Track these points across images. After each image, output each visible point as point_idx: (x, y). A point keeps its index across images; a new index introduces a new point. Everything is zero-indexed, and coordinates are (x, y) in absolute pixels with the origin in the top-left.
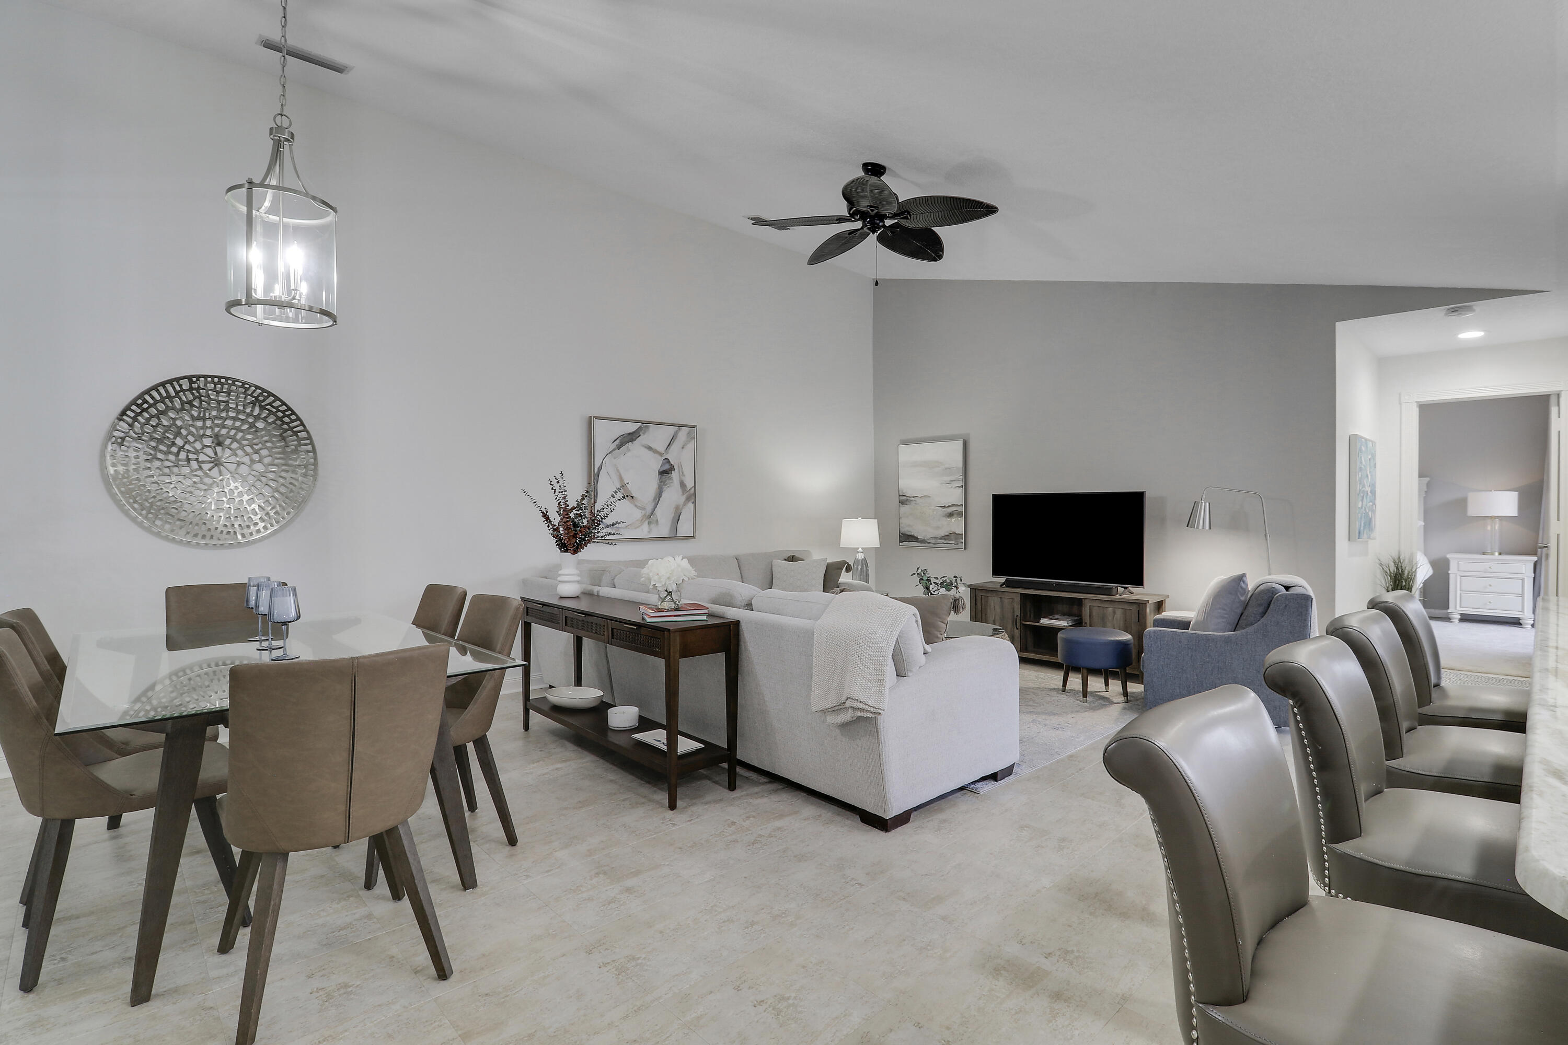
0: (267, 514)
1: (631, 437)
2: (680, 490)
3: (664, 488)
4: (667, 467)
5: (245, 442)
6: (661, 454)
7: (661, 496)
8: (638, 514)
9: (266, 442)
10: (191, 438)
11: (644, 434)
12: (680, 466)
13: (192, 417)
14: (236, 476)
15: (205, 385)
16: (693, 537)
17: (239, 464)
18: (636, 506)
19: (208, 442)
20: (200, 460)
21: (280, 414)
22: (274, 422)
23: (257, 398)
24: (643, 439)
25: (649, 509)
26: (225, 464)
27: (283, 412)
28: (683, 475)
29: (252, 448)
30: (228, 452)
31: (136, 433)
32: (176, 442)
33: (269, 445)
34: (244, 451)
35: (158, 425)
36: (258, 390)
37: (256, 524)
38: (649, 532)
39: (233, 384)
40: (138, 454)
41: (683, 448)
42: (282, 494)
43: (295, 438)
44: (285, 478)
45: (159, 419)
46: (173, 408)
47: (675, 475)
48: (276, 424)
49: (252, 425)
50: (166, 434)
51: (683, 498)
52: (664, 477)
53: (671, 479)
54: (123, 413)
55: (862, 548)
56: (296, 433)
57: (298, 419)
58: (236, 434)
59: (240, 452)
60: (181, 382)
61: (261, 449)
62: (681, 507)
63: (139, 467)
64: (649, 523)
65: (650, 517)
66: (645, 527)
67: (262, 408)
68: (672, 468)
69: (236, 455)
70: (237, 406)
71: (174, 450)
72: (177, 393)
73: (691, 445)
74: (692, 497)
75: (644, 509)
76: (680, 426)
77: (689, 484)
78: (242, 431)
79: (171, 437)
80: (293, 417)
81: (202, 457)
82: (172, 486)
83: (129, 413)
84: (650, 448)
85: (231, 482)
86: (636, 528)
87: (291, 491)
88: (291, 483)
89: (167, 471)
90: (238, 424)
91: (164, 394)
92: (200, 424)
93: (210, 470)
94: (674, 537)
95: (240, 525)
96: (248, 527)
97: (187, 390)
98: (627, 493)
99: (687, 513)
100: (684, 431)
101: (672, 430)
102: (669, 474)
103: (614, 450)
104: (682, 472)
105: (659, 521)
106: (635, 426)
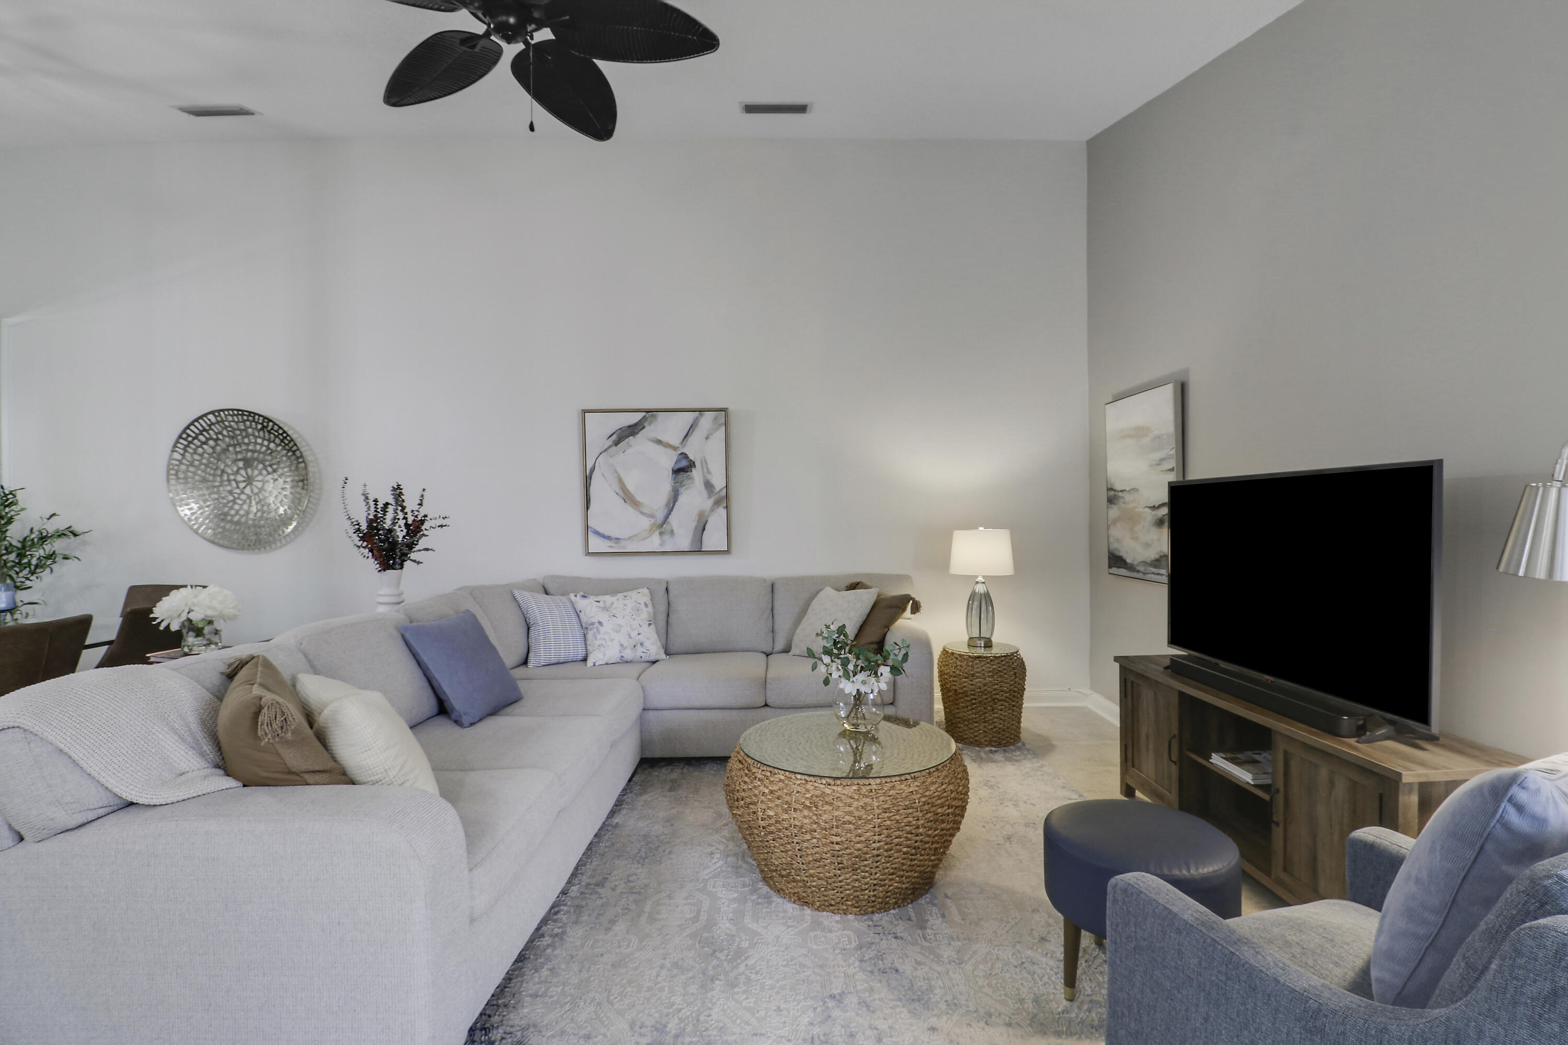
1: (633, 430)
2: (705, 493)
3: (682, 490)
4: (684, 463)
5: (265, 464)
6: (675, 448)
7: (677, 501)
8: (646, 523)
9: (280, 462)
10: (228, 462)
11: (650, 424)
12: (704, 462)
13: (225, 444)
14: (264, 491)
15: (227, 418)
16: (728, 552)
17: (264, 482)
18: (642, 513)
19: (239, 465)
20: (236, 480)
21: (279, 437)
22: (278, 444)
23: (262, 424)
24: (649, 431)
25: (660, 516)
26: (253, 483)
28: (709, 472)
33: (282, 464)
34: (266, 471)
36: (261, 417)
38: (661, 545)
41: (707, 438)
43: (293, 457)
46: (211, 439)
47: (696, 473)
49: (268, 449)
51: (709, 503)
52: (680, 476)
53: (691, 478)
55: (984, 577)
58: (258, 456)
61: (277, 469)
62: (707, 513)
64: (661, 534)
65: (662, 526)
66: (656, 538)
67: (268, 433)
68: (692, 465)
69: (262, 474)
70: (254, 433)
71: (218, 473)
73: (721, 433)
74: (724, 500)
75: (651, 516)
76: (701, 411)
77: (719, 483)
78: (261, 454)
79: (215, 462)
84: (659, 442)
86: (642, 540)
92: (231, 449)
93: (244, 488)
94: (697, 550)
97: (217, 423)
98: (628, 498)
99: (717, 520)
100: (709, 416)
101: (691, 416)
102: (687, 472)
103: (610, 447)
104: (707, 469)
105: (675, 531)
106: (638, 417)
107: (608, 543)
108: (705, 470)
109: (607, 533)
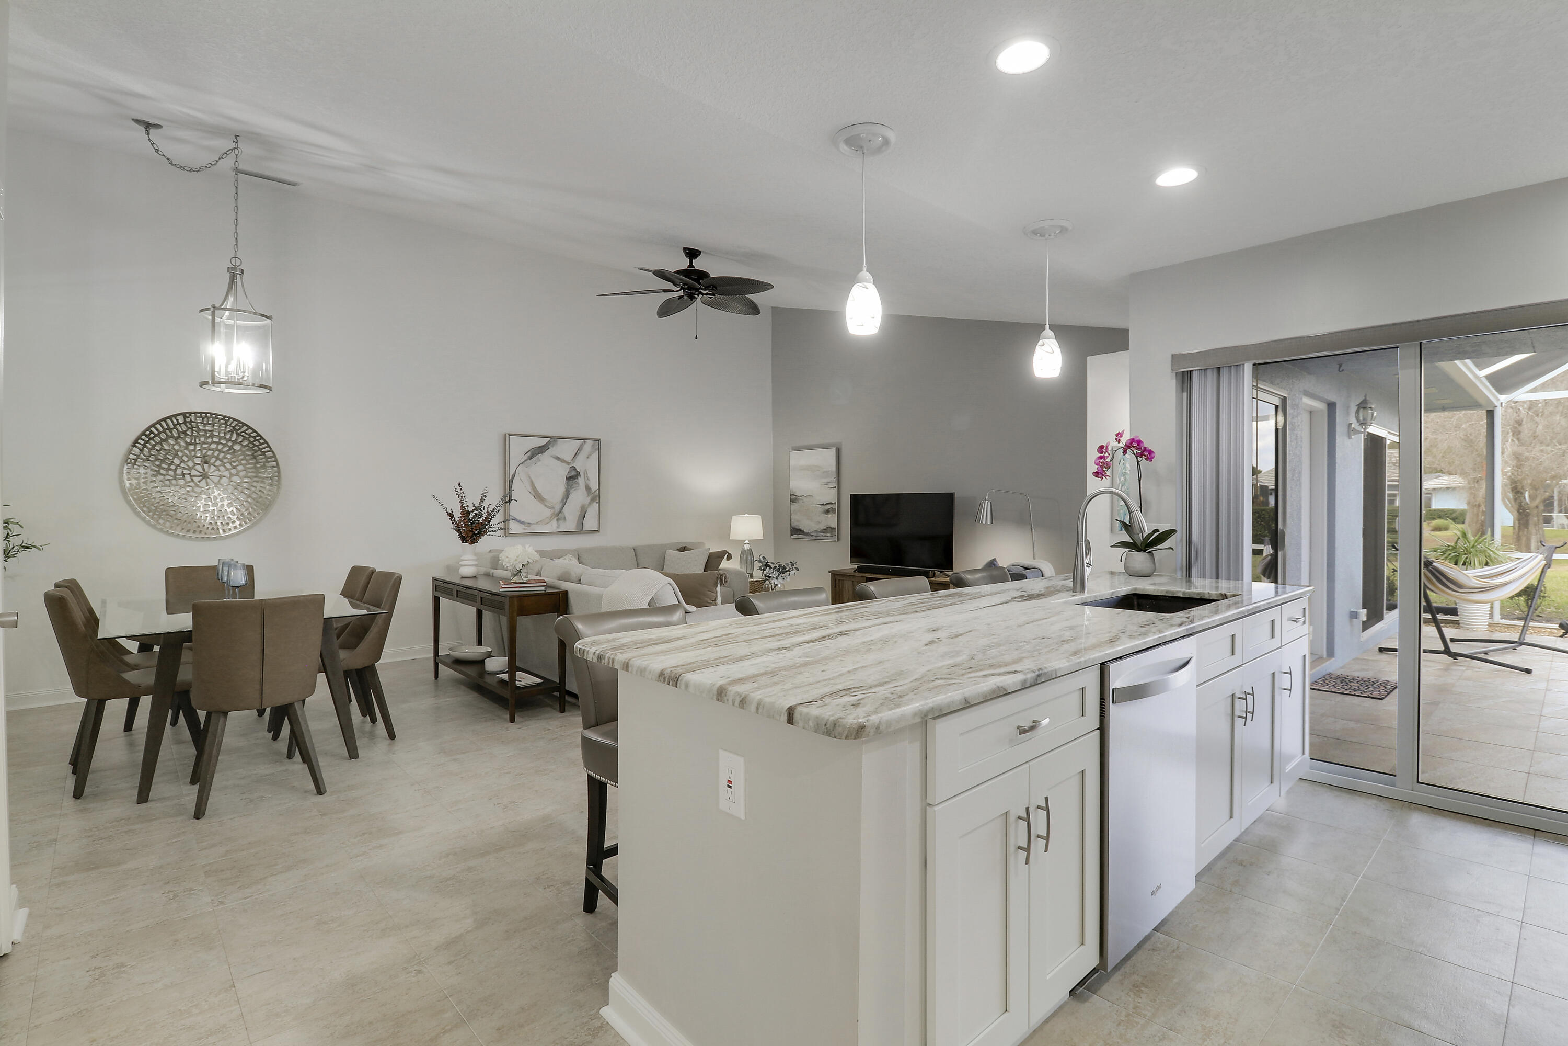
0: (242, 514)
1: (541, 450)
2: (585, 493)
3: (571, 491)
4: (573, 473)
5: (225, 461)
6: (568, 463)
7: (568, 498)
8: (548, 513)
9: (242, 460)
10: (185, 459)
11: (553, 446)
12: (586, 473)
13: (186, 442)
14: (219, 486)
15: (196, 419)
16: (598, 531)
17: (221, 477)
18: (546, 506)
19: (198, 461)
20: (192, 474)
21: (252, 439)
22: (247, 445)
23: (234, 427)
24: (551, 451)
25: (558, 508)
26: (210, 477)
27: (254, 437)
28: (588, 479)
29: (231, 465)
30: (213, 468)
31: (145, 456)
32: (174, 462)
33: (243, 462)
34: (225, 467)
35: (161, 449)
36: (235, 422)
37: (234, 522)
38: (557, 527)
39: (217, 418)
40: (146, 471)
41: (588, 458)
42: (253, 499)
43: (263, 456)
44: (255, 487)
45: (162, 445)
47: (581, 480)
48: (248, 446)
49: (231, 448)
50: (167, 456)
51: (589, 499)
53: (577, 483)
54: (136, 441)
55: (748, 541)
56: (264, 453)
57: (266, 442)
58: (219, 455)
59: (222, 468)
60: (178, 417)
61: (238, 465)
62: (587, 506)
63: (147, 481)
64: (558, 520)
65: (559, 515)
66: (554, 522)
67: (238, 435)
68: (578, 474)
69: (219, 470)
70: (219, 434)
71: (173, 467)
72: (175, 425)
73: (596, 455)
74: (596, 498)
75: (553, 508)
76: (585, 439)
77: (594, 487)
78: (223, 452)
79: (171, 458)
80: (262, 441)
81: (194, 472)
82: (172, 494)
83: (140, 441)
84: (558, 458)
85: (215, 490)
86: (545, 524)
87: (261, 497)
88: (260, 491)
89: (167, 483)
90: (220, 447)
91: (166, 427)
92: (191, 447)
93: (199, 482)
94: (580, 531)
95: (221, 523)
96: (228, 524)
97: (182, 423)
98: (538, 496)
99: (592, 512)
100: (589, 443)
101: (578, 443)
102: (575, 479)
103: (526, 460)
104: (587, 477)
105: (567, 518)
106: (545, 441)
107: (523, 526)
108: (586, 479)
109: (522, 520)
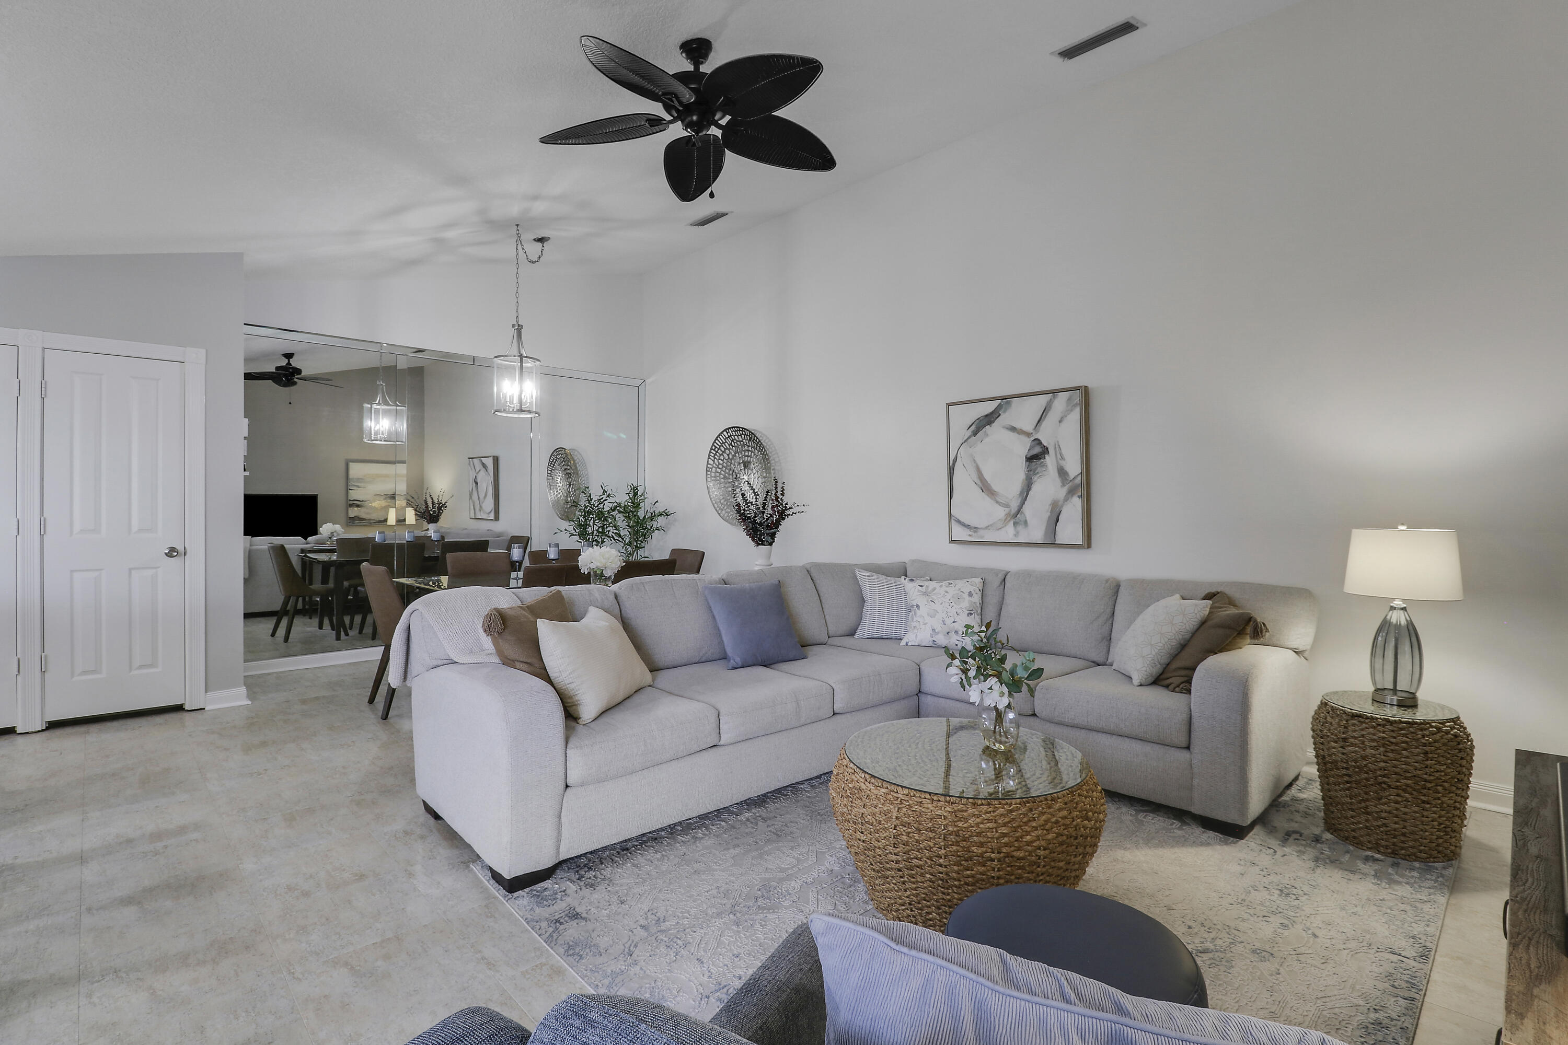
1: (989, 419)
2: (1058, 481)
3: (1035, 478)
4: (1037, 450)
5: (754, 465)
6: (1028, 435)
7: (1030, 489)
8: (1001, 512)
10: (736, 465)
11: (1005, 412)
12: (1058, 447)
13: (734, 452)
15: (734, 433)
16: (1086, 546)
18: (997, 502)
19: (742, 466)
20: (740, 477)
23: (749, 437)
24: (1005, 419)
25: (1015, 505)
28: (1063, 458)
29: (757, 468)
30: (749, 471)
32: (731, 468)
34: (755, 470)
35: (723, 459)
36: (748, 431)
38: (1015, 535)
39: (740, 430)
41: (1060, 422)
46: (727, 449)
47: (1050, 460)
51: (1063, 492)
52: (1033, 464)
53: (1045, 466)
55: (1405, 600)
57: (764, 447)
62: (1060, 503)
64: (1015, 524)
65: (1016, 517)
66: (1010, 528)
67: (753, 442)
68: (1045, 451)
69: (752, 473)
70: (746, 443)
71: (731, 472)
72: (725, 440)
73: (1074, 416)
74: (1080, 489)
75: (1007, 506)
76: (1054, 392)
77: (1077, 471)
78: (752, 458)
79: (729, 465)
84: (1013, 429)
86: (999, 529)
91: (722, 442)
92: (737, 456)
94: (1051, 543)
98: (986, 487)
99: (1074, 510)
100: (1063, 396)
101: (1043, 400)
102: (1040, 459)
103: (969, 437)
104: (1061, 454)
105: (1028, 522)
106: (993, 405)
107: (968, 532)
108: (1059, 456)
109: (967, 523)
